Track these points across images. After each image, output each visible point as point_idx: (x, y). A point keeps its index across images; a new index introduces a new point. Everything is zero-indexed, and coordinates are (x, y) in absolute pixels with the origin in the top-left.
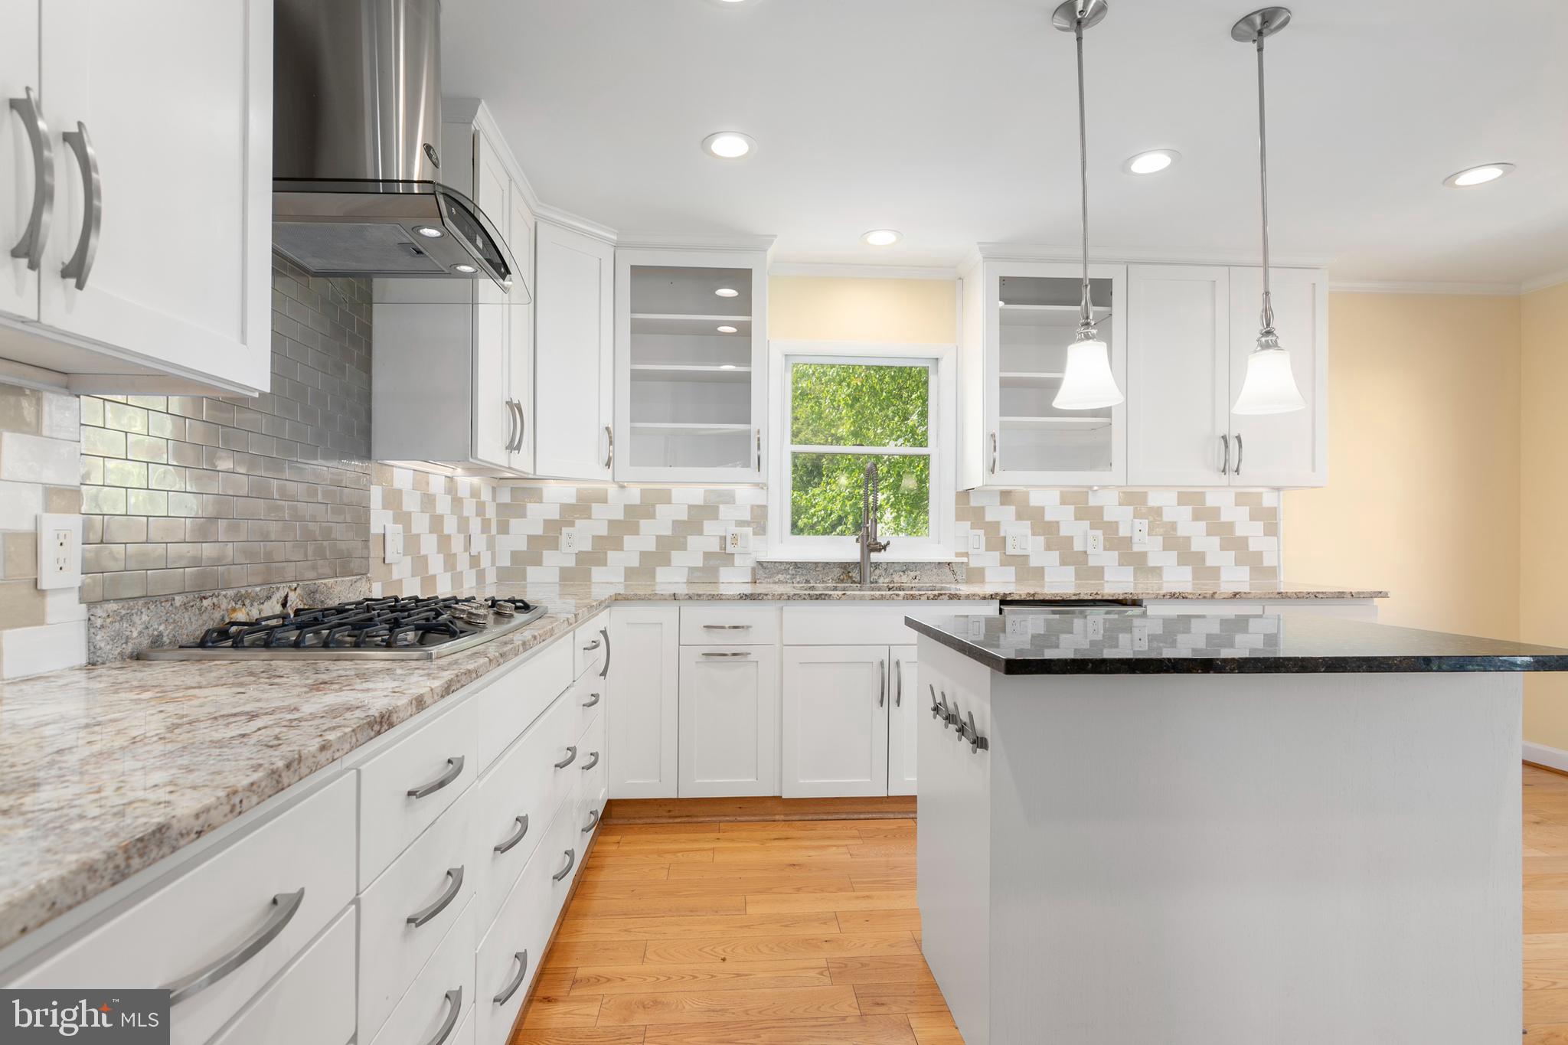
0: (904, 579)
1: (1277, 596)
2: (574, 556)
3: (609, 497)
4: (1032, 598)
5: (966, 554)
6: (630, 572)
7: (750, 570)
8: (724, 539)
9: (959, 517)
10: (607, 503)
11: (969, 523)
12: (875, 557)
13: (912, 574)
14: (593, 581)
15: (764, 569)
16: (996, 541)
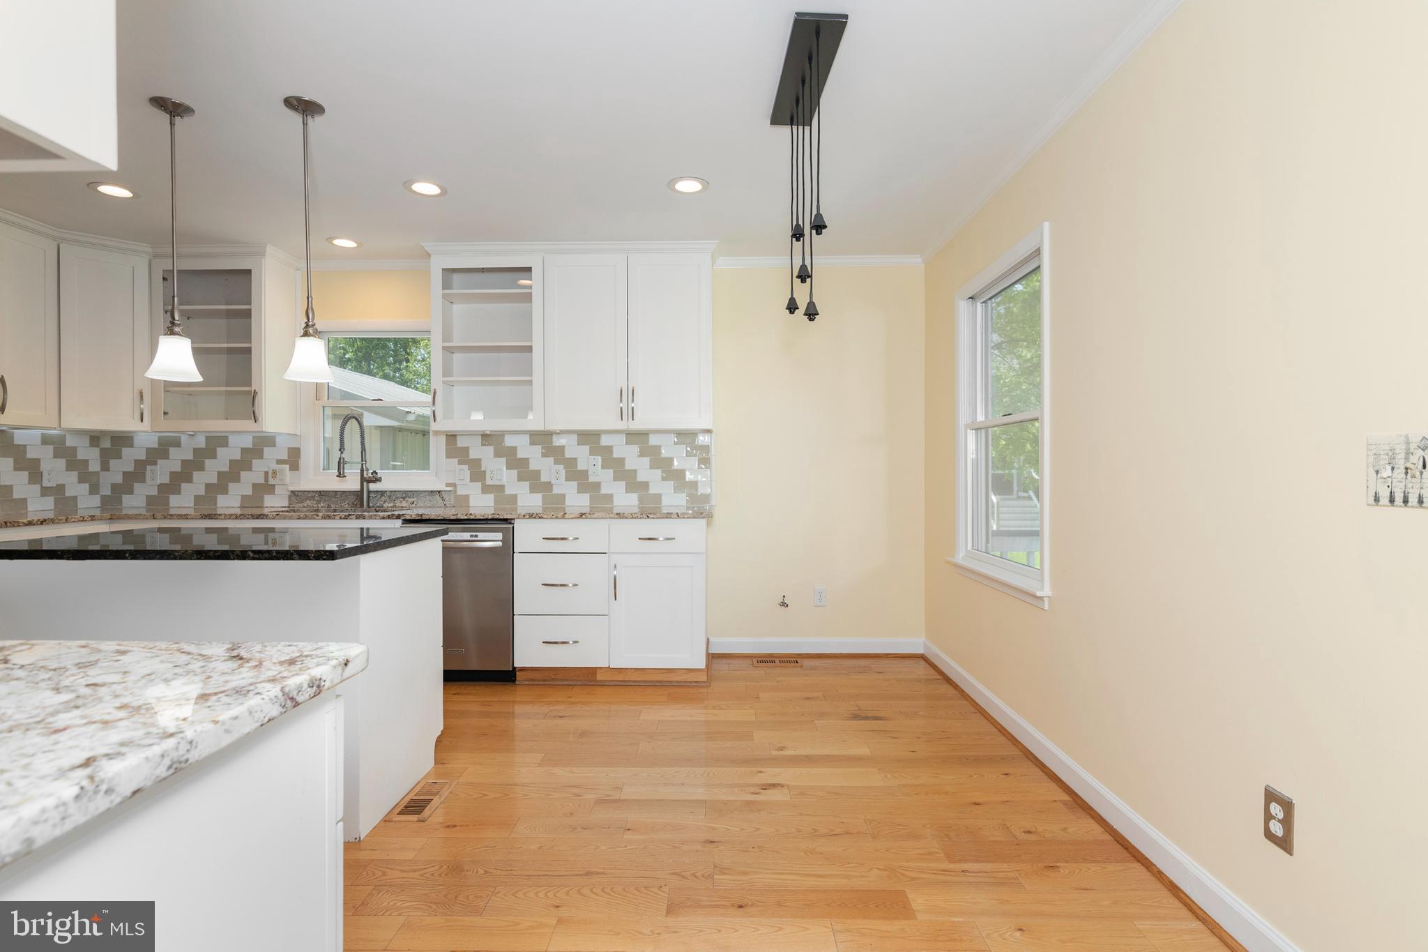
0: (404, 504)
1: (616, 516)
2: (157, 487)
3: (182, 443)
4: (420, 518)
5: (454, 485)
6: (197, 499)
7: (287, 496)
8: (266, 473)
9: (448, 456)
10: (180, 447)
11: (457, 460)
12: (373, 487)
13: (411, 500)
14: (171, 505)
15: (296, 496)
16: (478, 474)
